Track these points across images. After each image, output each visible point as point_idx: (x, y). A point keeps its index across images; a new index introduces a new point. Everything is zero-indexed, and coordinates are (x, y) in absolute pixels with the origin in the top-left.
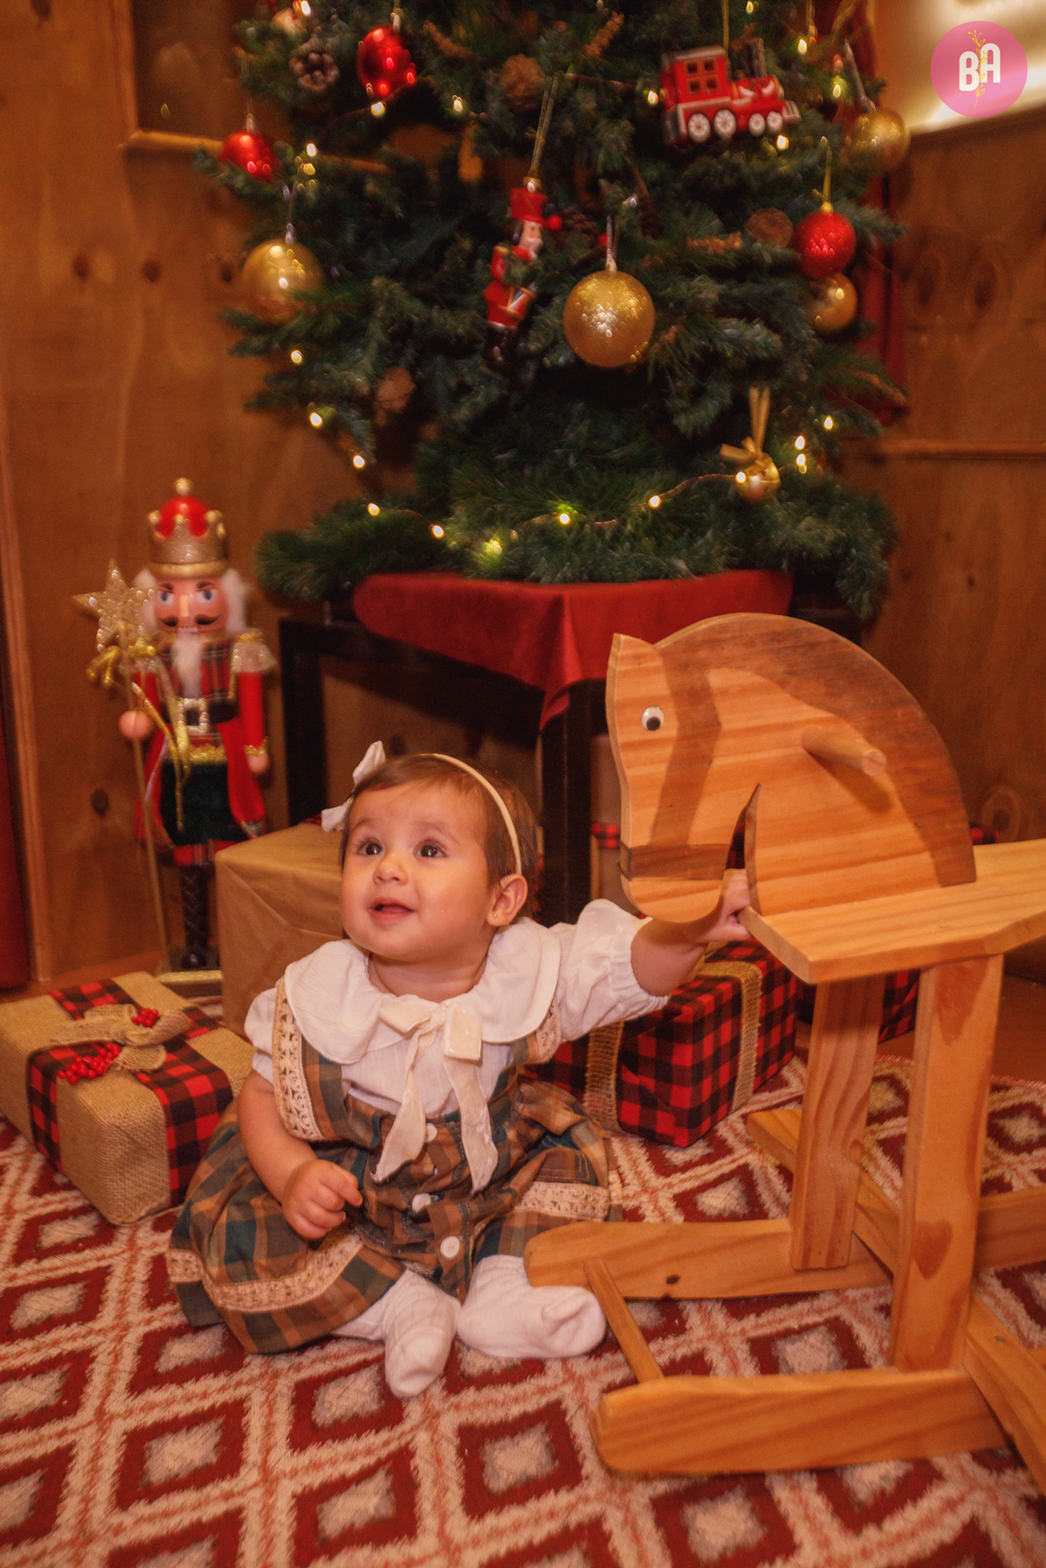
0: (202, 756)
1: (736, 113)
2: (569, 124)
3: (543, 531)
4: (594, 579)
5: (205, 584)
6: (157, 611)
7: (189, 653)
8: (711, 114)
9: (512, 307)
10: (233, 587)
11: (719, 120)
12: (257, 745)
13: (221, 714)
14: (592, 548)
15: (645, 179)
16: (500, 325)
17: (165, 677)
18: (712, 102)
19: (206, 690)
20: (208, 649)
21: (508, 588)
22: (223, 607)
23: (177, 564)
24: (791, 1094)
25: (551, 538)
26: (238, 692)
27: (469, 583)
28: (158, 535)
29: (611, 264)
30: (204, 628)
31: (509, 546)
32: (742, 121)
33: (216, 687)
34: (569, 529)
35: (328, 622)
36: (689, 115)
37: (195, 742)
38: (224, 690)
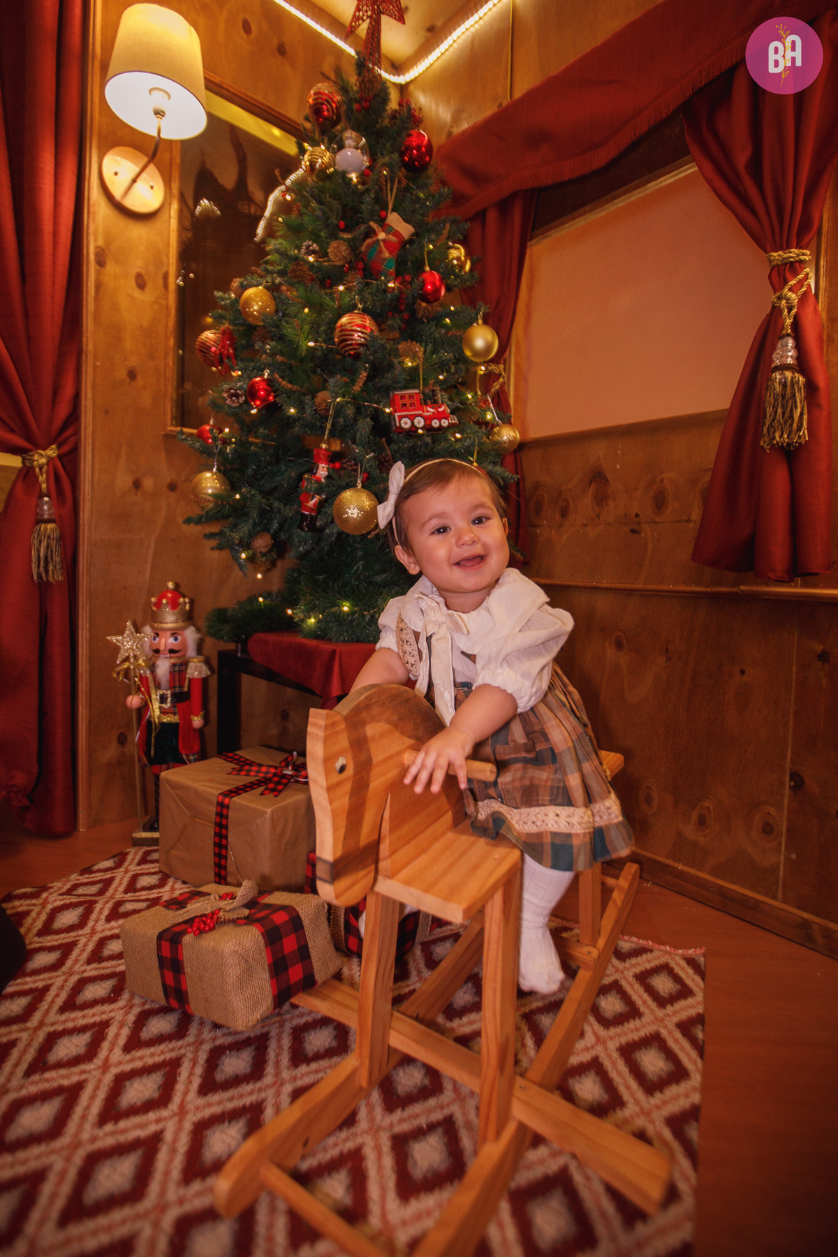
0: (166, 719)
1: (425, 418)
2: (341, 420)
3: (334, 614)
4: (358, 641)
5: (175, 634)
6: (151, 645)
7: (164, 667)
8: (412, 418)
9: (311, 503)
10: (191, 635)
11: (416, 421)
12: (196, 715)
13: (180, 698)
14: (359, 624)
15: (390, 450)
16: (307, 513)
17: (151, 679)
18: (413, 413)
19: (172, 686)
20: (174, 665)
21: (314, 643)
22: (184, 643)
23: (161, 623)
24: (452, 930)
25: (340, 618)
26: (189, 688)
27: (299, 639)
28: (154, 608)
29: (359, 485)
30: (172, 655)
31: (319, 621)
32: (428, 422)
33: (177, 684)
34: (348, 614)
35: (239, 655)
36: (401, 418)
37: (163, 711)
38: (181, 686)
